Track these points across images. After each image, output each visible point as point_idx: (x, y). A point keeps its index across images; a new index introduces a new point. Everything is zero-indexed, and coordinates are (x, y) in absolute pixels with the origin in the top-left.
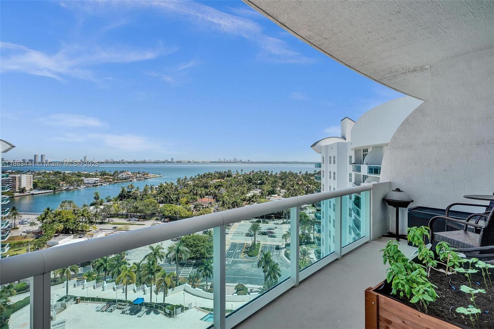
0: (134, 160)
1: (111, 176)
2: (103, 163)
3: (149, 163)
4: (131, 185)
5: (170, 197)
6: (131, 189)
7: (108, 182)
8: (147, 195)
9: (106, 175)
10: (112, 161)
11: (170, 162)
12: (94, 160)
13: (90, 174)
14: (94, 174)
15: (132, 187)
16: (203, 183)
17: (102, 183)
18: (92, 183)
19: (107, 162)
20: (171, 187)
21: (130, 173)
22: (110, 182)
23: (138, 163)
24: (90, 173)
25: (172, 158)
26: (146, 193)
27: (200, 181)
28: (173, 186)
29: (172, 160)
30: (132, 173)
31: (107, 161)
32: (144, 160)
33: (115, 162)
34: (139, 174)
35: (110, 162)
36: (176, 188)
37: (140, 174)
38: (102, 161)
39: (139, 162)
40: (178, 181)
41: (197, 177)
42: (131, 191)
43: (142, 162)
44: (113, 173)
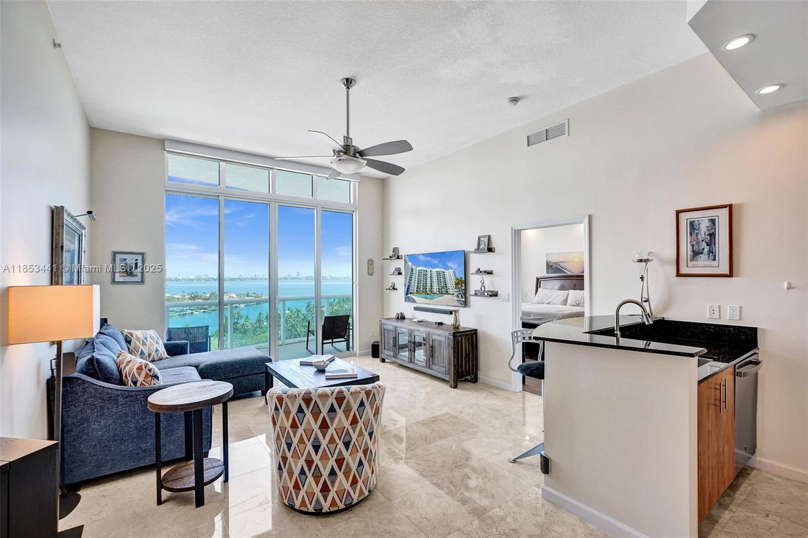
0: (240, 276)
1: (205, 299)
2: (193, 280)
3: (262, 279)
4: (238, 313)
5: (297, 331)
6: (238, 319)
7: (202, 309)
8: (262, 328)
9: (198, 299)
10: (205, 277)
11: (295, 278)
12: (179, 276)
13: (174, 298)
14: (180, 297)
15: (240, 317)
16: (346, 310)
17: (192, 310)
18: (178, 310)
19: (198, 279)
20: (298, 315)
21: (235, 296)
22: (204, 309)
23: (245, 279)
24: (175, 296)
25: (298, 273)
26: (260, 325)
27: (341, 307)
28: (300, 315)
29: (298, 276)
30: (237, 295)
31: (199, 277)
32: (255, 276)
33: (211, 278)
34: (248, 296)
35: (203, 279)
36: (305, 317)
37: (250, 296)
38: (191, 278)
39: (248, 278)
40: (308, 306)
41: (337, 300)
42: (237, 322)
43: (252, 279)
44: (208, 296)
